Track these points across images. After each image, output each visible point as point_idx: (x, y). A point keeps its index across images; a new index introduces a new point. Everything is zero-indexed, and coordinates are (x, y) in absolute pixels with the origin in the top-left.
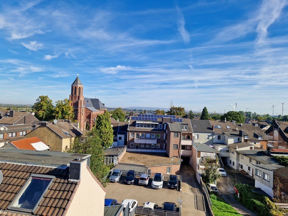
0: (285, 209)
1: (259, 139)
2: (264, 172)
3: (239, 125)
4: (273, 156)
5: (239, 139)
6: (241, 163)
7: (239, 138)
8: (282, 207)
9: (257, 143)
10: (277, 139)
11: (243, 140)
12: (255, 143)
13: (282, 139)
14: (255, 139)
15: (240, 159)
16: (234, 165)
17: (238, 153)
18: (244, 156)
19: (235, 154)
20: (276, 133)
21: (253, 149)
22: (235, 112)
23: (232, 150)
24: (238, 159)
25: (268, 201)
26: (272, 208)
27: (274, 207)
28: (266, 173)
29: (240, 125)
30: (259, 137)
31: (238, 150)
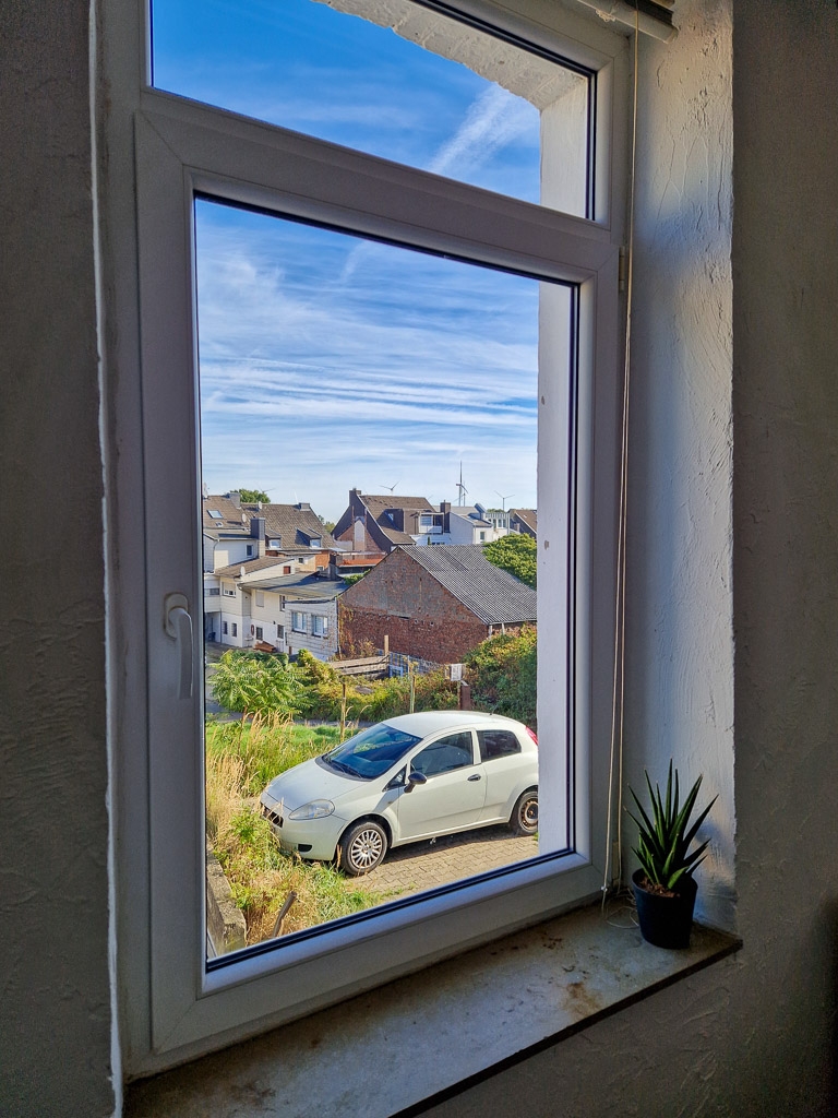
0: (355, 675)
1: (314, 547)
2: (315, 612)
3: (250, 509)
4: (344, 579)
5: (249, 548)
6: (256, 623)
7: (249, 543)
8: (349, 671)
9: (306, 561)
10: (363, 548)
11: (262, 551)
12: (301, 561)
13: (374, 544)
14: (301, 547)
15: (255, 609)
16: (235, 635)
17: (247, 590)
18: (266, 592)
19: (239, 593)
20: (359, 528)
21: (293, 572)
22: (251, 493)
23: (230, 584)
24: (247, 612)
25: (308, 660)
26: (322, 679)
27: (326, 676)
28: (320, 613)
29: (255, 509)
30: (312, 542)
31: (245, 579)
